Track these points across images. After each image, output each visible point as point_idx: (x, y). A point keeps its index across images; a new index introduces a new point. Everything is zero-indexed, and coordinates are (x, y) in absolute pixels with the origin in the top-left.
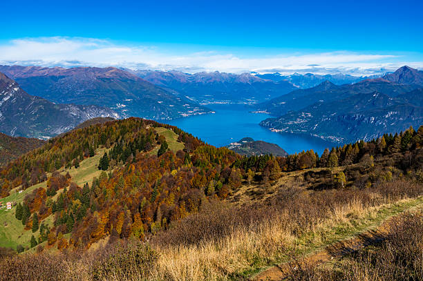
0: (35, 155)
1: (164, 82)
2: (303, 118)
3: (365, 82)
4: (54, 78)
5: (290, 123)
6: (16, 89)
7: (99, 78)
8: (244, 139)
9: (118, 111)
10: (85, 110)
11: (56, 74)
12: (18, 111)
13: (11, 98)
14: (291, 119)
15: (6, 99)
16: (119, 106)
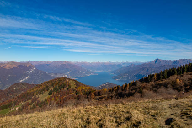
0: (31, 90)
1: (82, 66)
2: (125, 76)
3: (144, 64)
4: (48, 65)
5: (121, 77)
6: (35, 68)
7: (61, 64)
8: (107, 83)
9: (67, 75)
10: (57, 75)
11: (48, 64)
12: (35, 75)
13: (33, 71)
14: (122, 76)
15: (31, 72)
16: (67, 73)
